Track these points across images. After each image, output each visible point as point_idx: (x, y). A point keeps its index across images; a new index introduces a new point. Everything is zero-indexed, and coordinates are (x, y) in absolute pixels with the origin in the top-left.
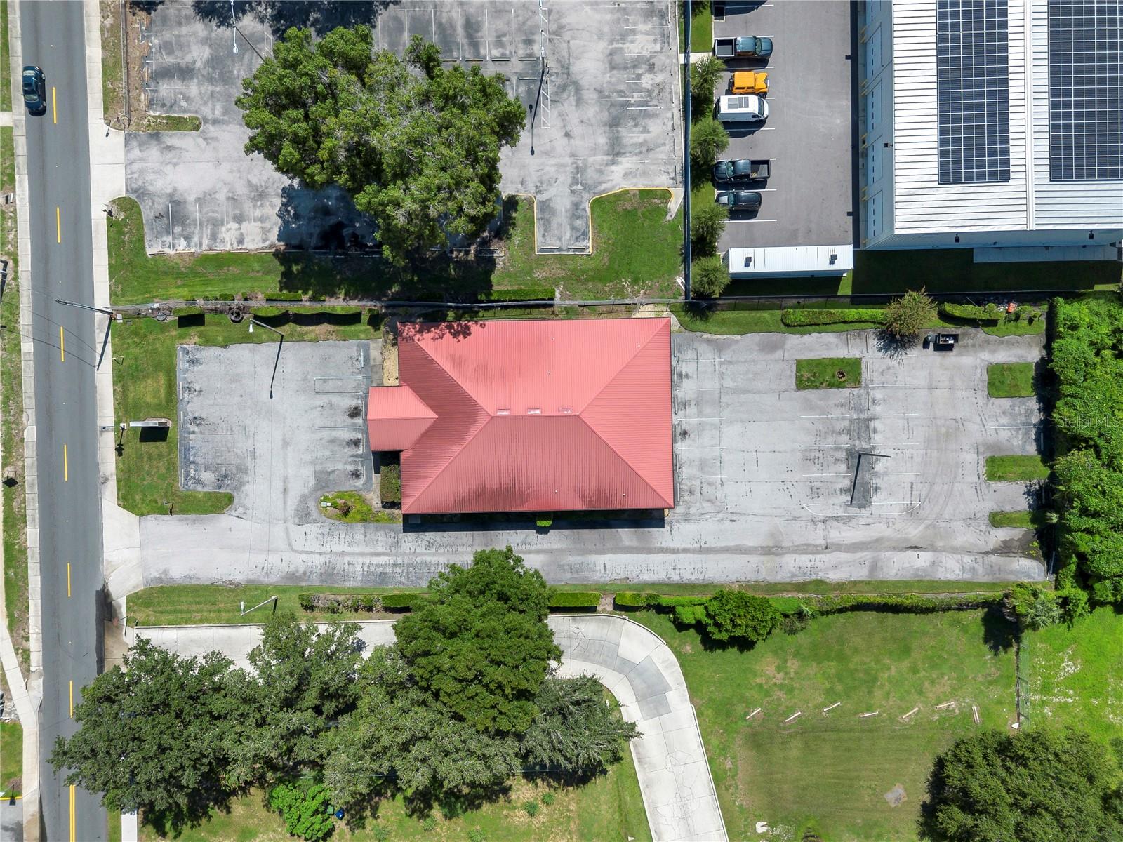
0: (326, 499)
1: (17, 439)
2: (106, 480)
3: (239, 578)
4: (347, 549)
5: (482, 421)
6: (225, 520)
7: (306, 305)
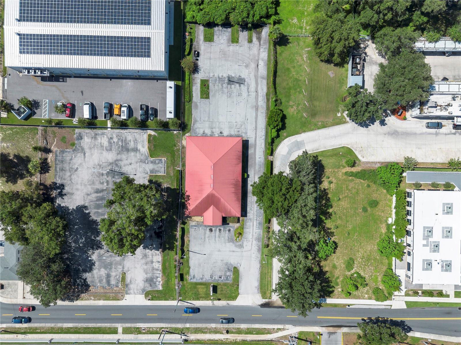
0: (236, 239)
1: (215, 329)
2: (228, 304)
3: (258, 266)
4: (251, 234)
5: (214, 192)
6: (241, 269)
7: (178, 243)
